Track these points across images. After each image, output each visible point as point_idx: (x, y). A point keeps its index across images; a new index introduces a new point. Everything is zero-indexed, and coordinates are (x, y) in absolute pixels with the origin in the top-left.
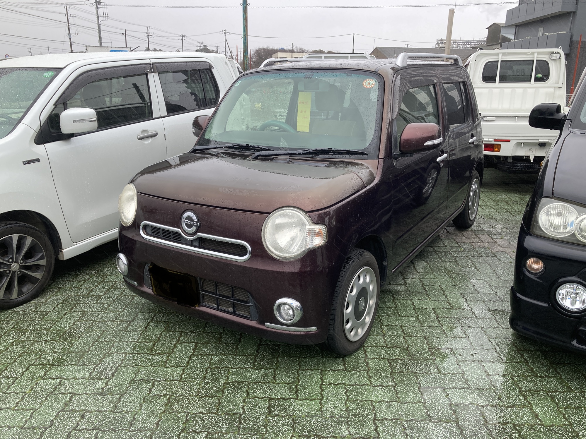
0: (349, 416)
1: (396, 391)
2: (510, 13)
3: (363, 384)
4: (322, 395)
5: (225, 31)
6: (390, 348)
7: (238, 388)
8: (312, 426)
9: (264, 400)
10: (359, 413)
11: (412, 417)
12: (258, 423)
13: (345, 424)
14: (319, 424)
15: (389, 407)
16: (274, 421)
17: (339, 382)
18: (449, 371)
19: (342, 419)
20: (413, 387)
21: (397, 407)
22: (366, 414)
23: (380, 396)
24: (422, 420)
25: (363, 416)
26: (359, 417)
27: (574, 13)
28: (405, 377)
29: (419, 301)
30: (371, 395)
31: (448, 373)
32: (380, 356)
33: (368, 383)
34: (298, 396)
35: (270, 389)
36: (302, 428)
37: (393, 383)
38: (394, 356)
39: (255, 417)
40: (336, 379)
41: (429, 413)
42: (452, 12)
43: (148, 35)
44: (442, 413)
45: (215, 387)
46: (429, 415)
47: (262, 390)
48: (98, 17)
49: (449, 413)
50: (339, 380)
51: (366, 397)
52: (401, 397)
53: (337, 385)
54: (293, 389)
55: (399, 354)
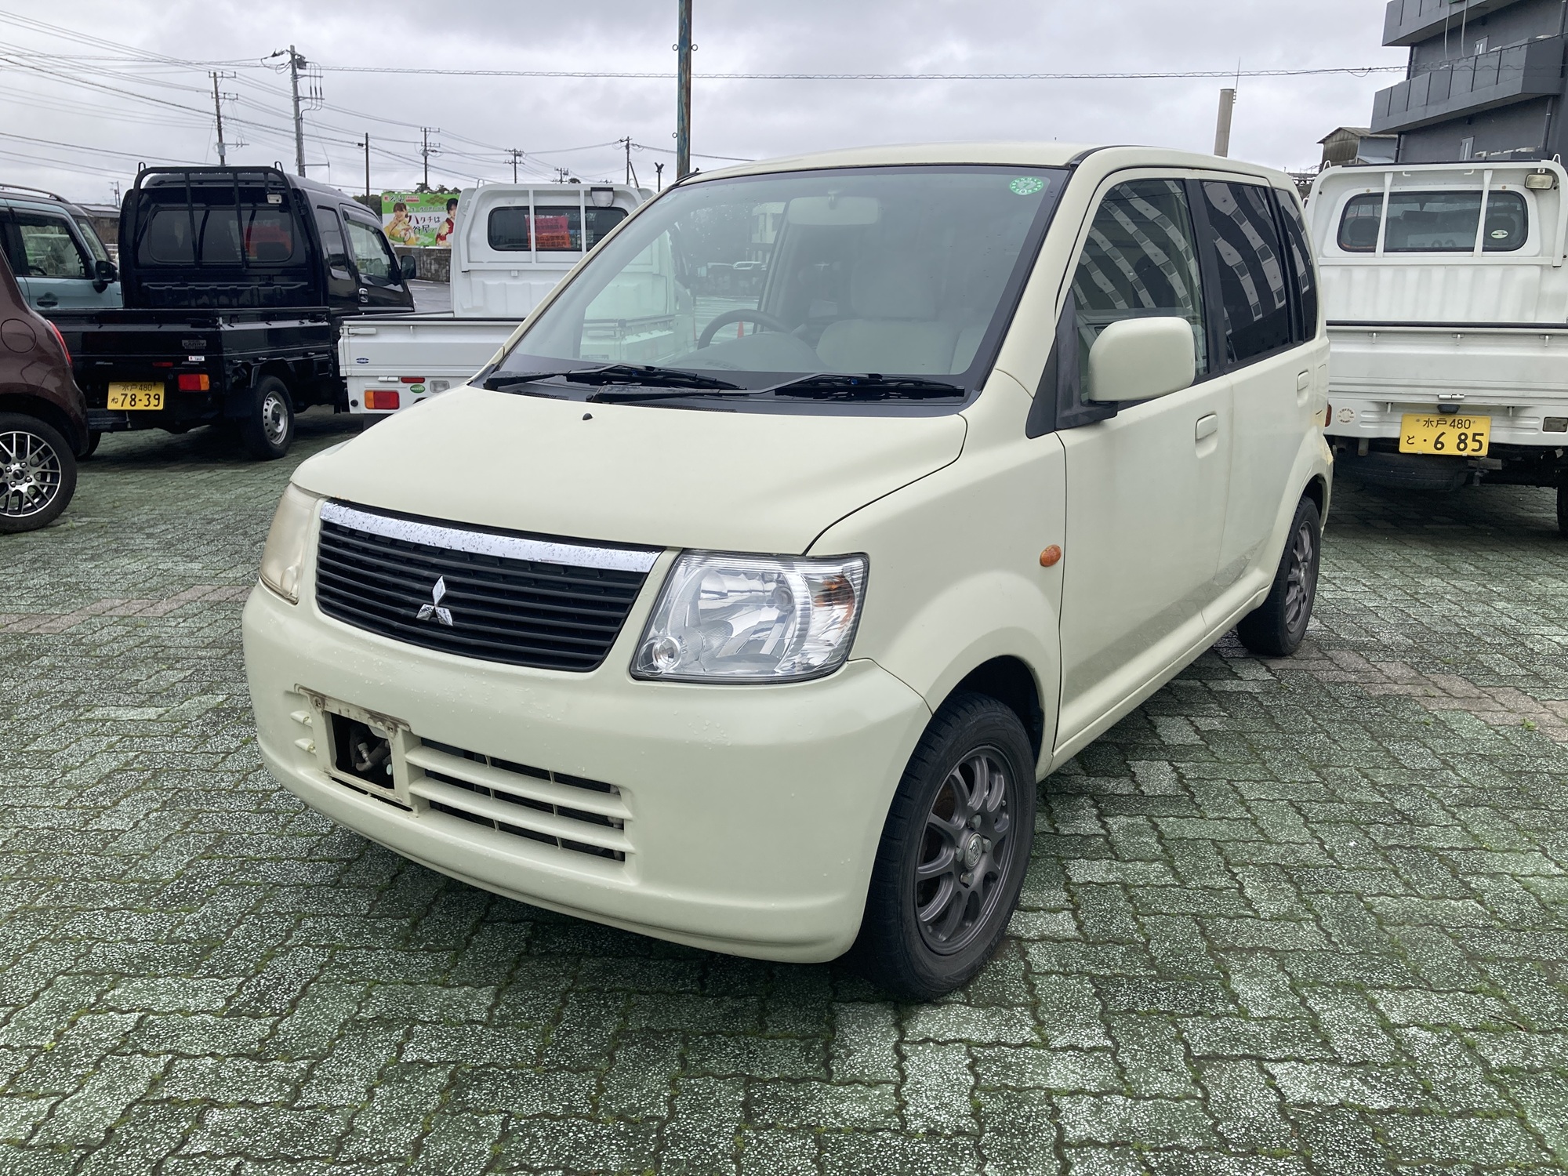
0: (982, 1131)
1: (1119, 1065)
2: (1386, 100)
3: (1020, 1042)
4: (902, 1071)
5: (628, 140)
6: (1094, 944)
7: (656, 1049)
8: (875, 1158)
9: (733, 1083)
10: (1012, 1123)
11: (1170, 1140)
12: (715, 1146)
13: (971, 1155)
14: (895, 1153)
15: (1099, 1109)
16: (760, 1142)
17: (950, 1035)
18: (1272, 1012)
19: (963, 1141)
20: (1169, 1053)
21: (1124, 1109)
22: (1034, 1127)
23: (1072, 1077)
24: (1199, 1149)
25: (1024, 1134)
26: (1014, 1136)
27: (1557, 98)
28: (1141, 1024)
29: (1171, 819)
30: (1046, 1075)
31: (1269, 1017)
32: (1066, 966)
33: (1035, 1038)
34: (830, 1073)
35: (750, 1052)
36: (846, 1164)
37: (1109, 1043)
38: (1109, 967)
39: (706, 1131)
40: (941, 1028)
41: (1220, 1128)
42: (1228, 96)
43: (425, 150)
44: (1258, 1130)
45: (589, 1043)
46: (1220, 1135)
47: (727, 1055)
48: (297, 99)
49: (1279, 1131)
50: (950, 1030)
51: (1032, 1079)
52: (1134, 1082)
53: (945, 1043)
54: (817, 1053)
55: (1123, 962)
